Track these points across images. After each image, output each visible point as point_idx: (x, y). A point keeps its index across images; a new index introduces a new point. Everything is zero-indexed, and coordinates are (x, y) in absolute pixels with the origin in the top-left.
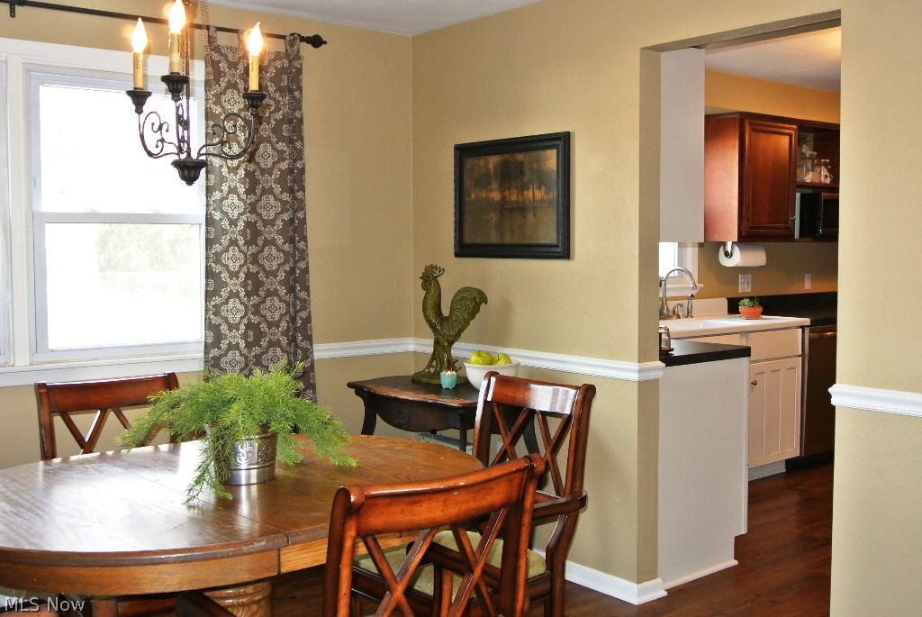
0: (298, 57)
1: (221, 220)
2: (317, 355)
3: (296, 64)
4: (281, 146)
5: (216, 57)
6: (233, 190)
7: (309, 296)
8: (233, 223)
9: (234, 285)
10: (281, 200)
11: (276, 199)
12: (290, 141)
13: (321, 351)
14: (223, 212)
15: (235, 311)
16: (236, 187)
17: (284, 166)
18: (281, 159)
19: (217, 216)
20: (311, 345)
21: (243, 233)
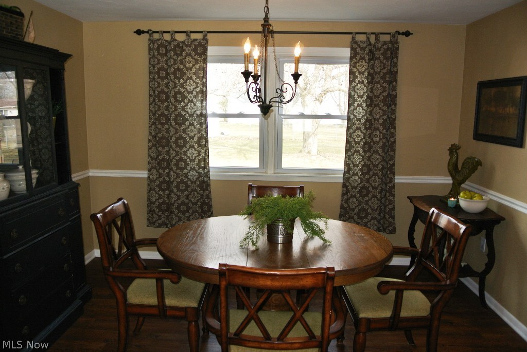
0: (397, 42)
1: (353, 118)
2: (396, 181)
3: (395, 46)
4: (385, 85)
5: (355, 46)
6: (360, 105)
7: (395, 154)
8: (359, 120)
9: (358, 147)
10: (383, 110)
11: (380, 109)
12: (390, 83)
13: (399, 179)
14: (354, 115)
15: (357, 159)
16: (361, 104)
17: (385, 94)
18: (384, 91)
19: (352, 117)
20: (394, 176)
21: (364, 124)
